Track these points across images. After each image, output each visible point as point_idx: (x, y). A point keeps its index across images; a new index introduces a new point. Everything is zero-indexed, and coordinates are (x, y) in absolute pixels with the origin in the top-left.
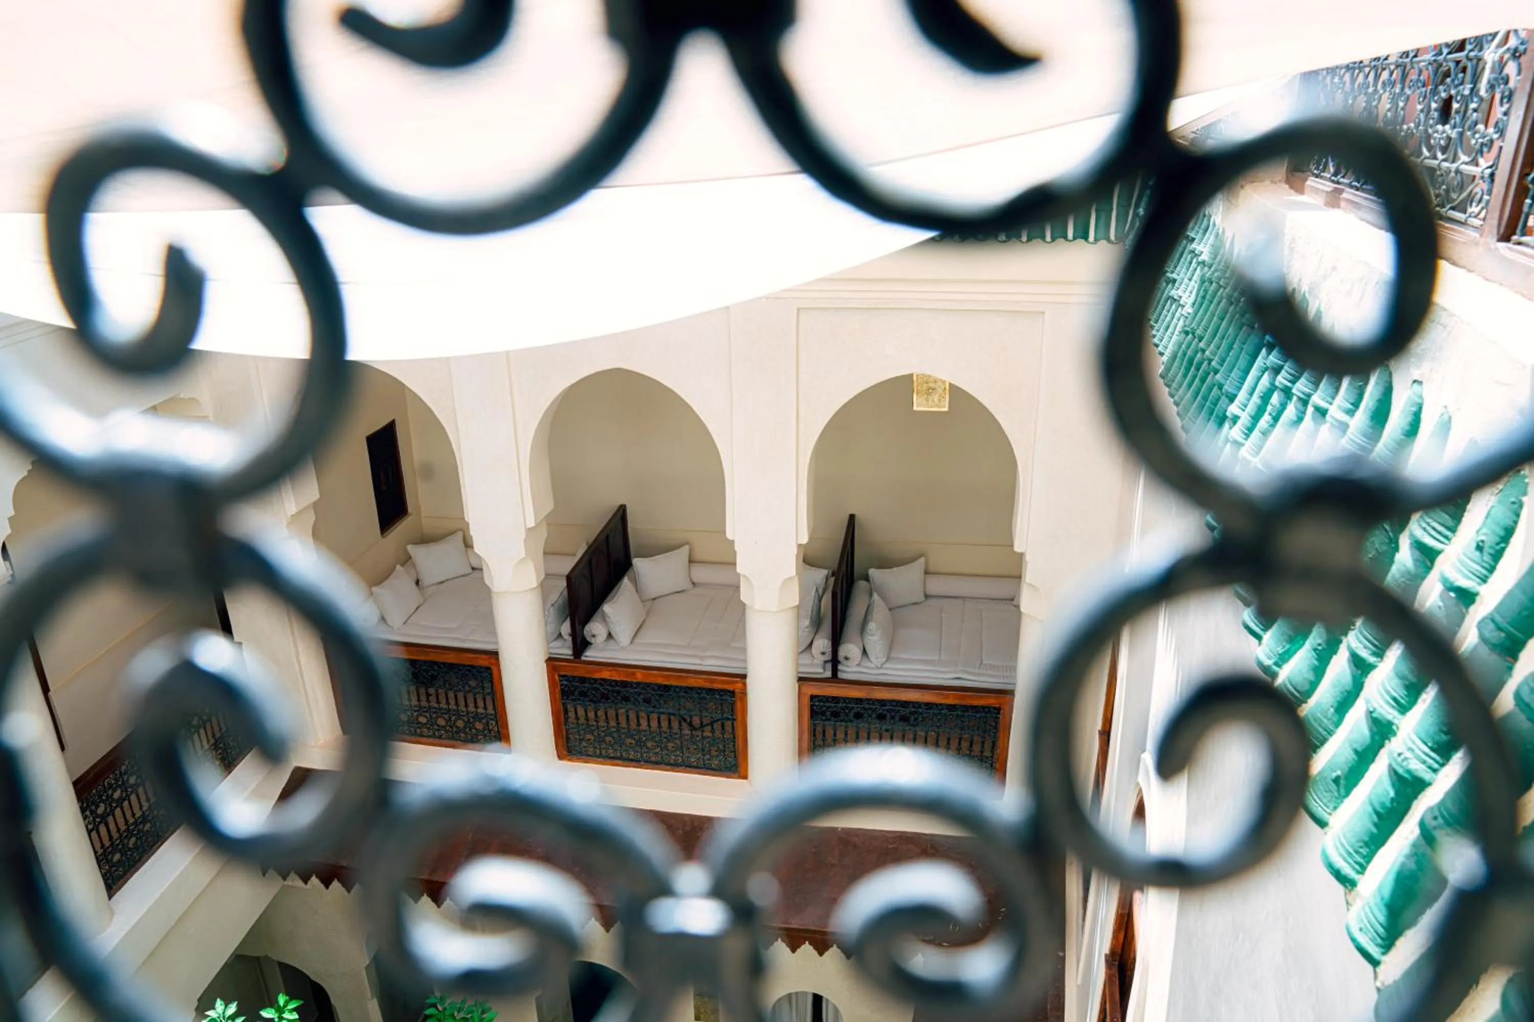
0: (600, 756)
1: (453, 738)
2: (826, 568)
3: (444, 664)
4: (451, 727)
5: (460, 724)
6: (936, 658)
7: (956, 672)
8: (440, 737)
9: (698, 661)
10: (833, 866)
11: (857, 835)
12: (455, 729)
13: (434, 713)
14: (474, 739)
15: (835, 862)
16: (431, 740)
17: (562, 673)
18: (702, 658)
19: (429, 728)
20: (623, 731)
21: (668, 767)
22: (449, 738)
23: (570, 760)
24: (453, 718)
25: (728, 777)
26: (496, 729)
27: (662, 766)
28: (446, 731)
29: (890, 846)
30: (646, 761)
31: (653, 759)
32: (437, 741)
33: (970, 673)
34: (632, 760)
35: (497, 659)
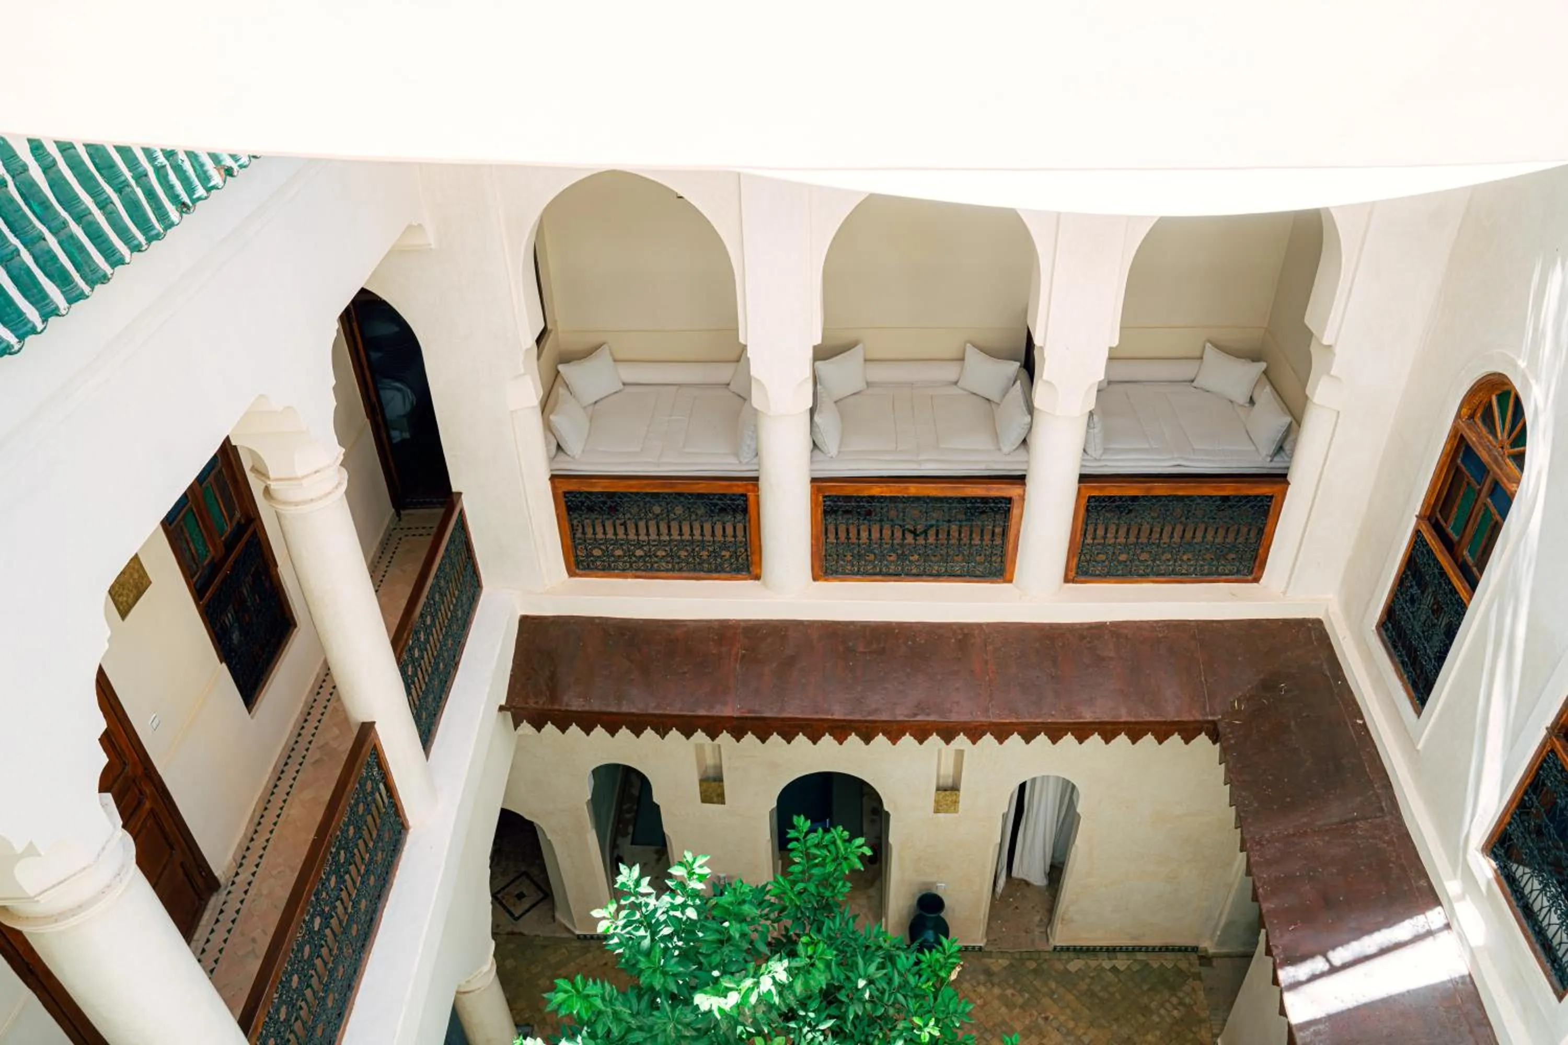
0: (858, 573)
1: (695, 570)
2: (1015, 360)
3: (691, 494)
4: (694, 557)
5: (705, 554)
6: (1147, 446)
7: (1172, 459)
8: (680, 570)
9: (915, 466)
10: (1111, 659)
11: (1126, 628)
12: (698, 560)
13: (676, 546)
14: (719, 568)
15: (1112, 654)
16: (670, 574)
17: (827, 494)
18: (919, 462)
19: (668, 562)
20: (885, 546)
21: (931, 578)
22: (689, 571)
23: (826, 580)
24: (697, 549)
25: (992, 582)
26: (744, 556)
27: (924, 578)
28: (688, 563)
29: (1160, 635)
30: (907, 575)
31: (914, 571)
32: (676, 574)
33: (1187, 459)
34: (891, 575)
35: (757, 486)
